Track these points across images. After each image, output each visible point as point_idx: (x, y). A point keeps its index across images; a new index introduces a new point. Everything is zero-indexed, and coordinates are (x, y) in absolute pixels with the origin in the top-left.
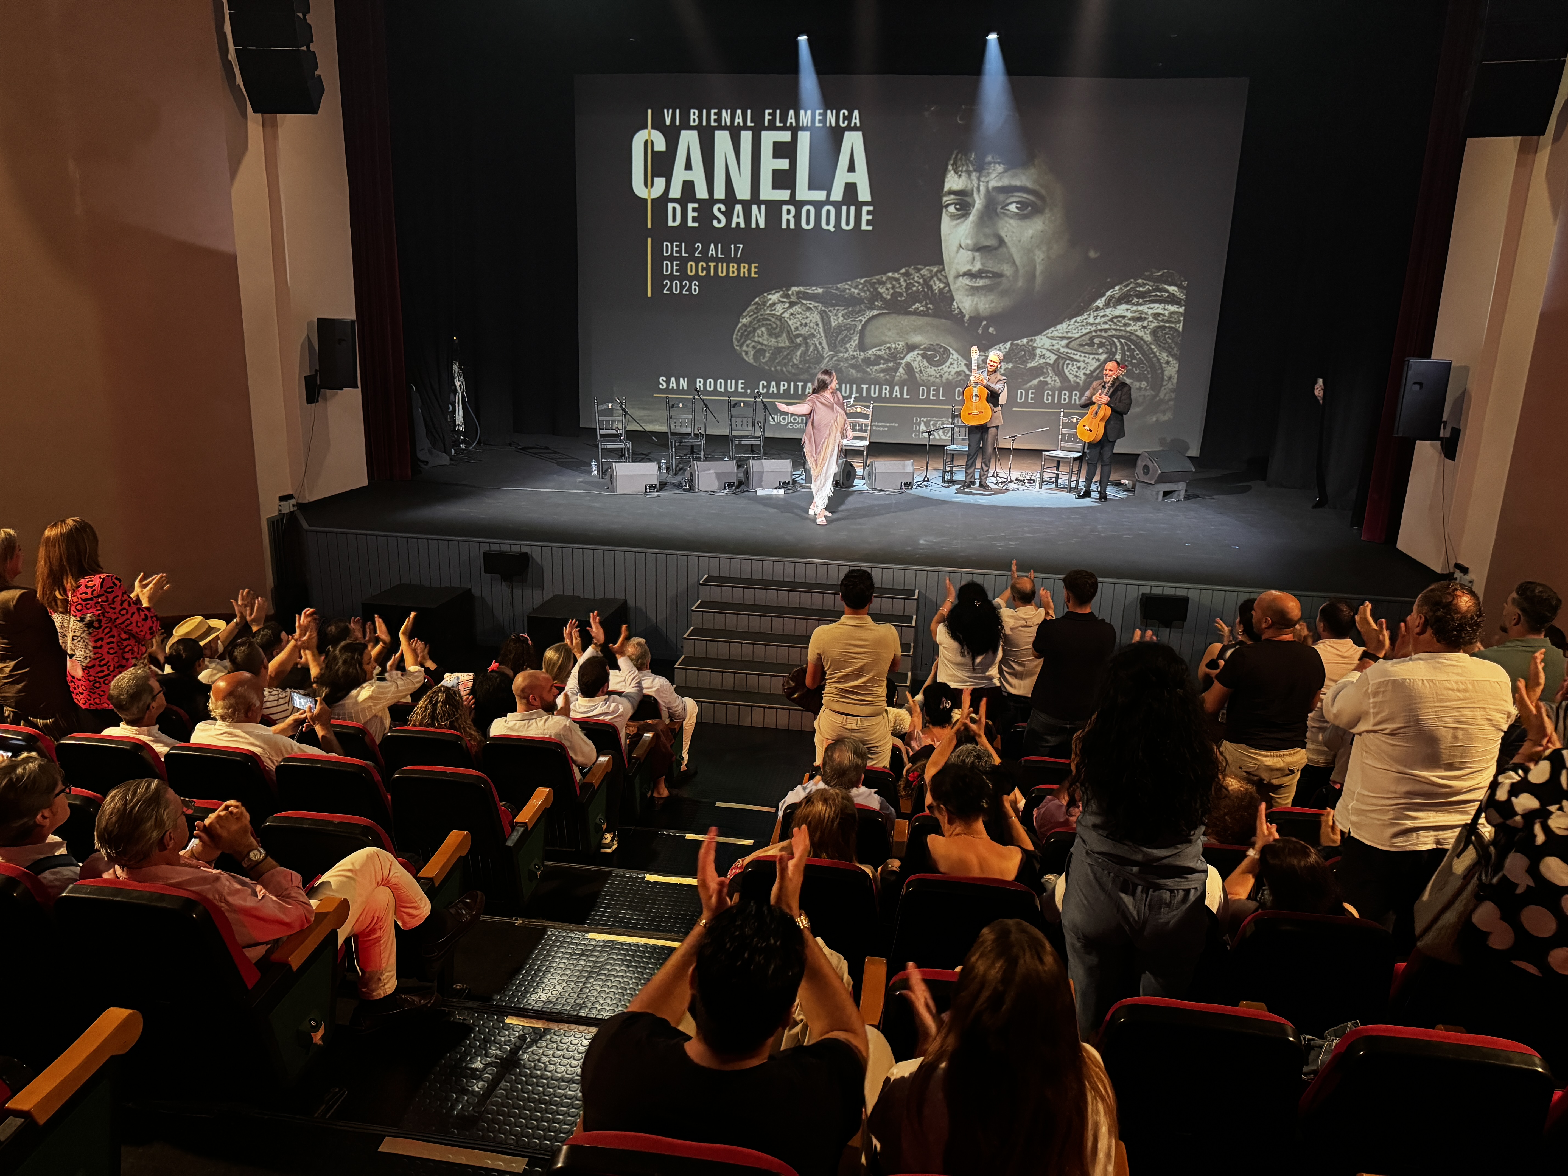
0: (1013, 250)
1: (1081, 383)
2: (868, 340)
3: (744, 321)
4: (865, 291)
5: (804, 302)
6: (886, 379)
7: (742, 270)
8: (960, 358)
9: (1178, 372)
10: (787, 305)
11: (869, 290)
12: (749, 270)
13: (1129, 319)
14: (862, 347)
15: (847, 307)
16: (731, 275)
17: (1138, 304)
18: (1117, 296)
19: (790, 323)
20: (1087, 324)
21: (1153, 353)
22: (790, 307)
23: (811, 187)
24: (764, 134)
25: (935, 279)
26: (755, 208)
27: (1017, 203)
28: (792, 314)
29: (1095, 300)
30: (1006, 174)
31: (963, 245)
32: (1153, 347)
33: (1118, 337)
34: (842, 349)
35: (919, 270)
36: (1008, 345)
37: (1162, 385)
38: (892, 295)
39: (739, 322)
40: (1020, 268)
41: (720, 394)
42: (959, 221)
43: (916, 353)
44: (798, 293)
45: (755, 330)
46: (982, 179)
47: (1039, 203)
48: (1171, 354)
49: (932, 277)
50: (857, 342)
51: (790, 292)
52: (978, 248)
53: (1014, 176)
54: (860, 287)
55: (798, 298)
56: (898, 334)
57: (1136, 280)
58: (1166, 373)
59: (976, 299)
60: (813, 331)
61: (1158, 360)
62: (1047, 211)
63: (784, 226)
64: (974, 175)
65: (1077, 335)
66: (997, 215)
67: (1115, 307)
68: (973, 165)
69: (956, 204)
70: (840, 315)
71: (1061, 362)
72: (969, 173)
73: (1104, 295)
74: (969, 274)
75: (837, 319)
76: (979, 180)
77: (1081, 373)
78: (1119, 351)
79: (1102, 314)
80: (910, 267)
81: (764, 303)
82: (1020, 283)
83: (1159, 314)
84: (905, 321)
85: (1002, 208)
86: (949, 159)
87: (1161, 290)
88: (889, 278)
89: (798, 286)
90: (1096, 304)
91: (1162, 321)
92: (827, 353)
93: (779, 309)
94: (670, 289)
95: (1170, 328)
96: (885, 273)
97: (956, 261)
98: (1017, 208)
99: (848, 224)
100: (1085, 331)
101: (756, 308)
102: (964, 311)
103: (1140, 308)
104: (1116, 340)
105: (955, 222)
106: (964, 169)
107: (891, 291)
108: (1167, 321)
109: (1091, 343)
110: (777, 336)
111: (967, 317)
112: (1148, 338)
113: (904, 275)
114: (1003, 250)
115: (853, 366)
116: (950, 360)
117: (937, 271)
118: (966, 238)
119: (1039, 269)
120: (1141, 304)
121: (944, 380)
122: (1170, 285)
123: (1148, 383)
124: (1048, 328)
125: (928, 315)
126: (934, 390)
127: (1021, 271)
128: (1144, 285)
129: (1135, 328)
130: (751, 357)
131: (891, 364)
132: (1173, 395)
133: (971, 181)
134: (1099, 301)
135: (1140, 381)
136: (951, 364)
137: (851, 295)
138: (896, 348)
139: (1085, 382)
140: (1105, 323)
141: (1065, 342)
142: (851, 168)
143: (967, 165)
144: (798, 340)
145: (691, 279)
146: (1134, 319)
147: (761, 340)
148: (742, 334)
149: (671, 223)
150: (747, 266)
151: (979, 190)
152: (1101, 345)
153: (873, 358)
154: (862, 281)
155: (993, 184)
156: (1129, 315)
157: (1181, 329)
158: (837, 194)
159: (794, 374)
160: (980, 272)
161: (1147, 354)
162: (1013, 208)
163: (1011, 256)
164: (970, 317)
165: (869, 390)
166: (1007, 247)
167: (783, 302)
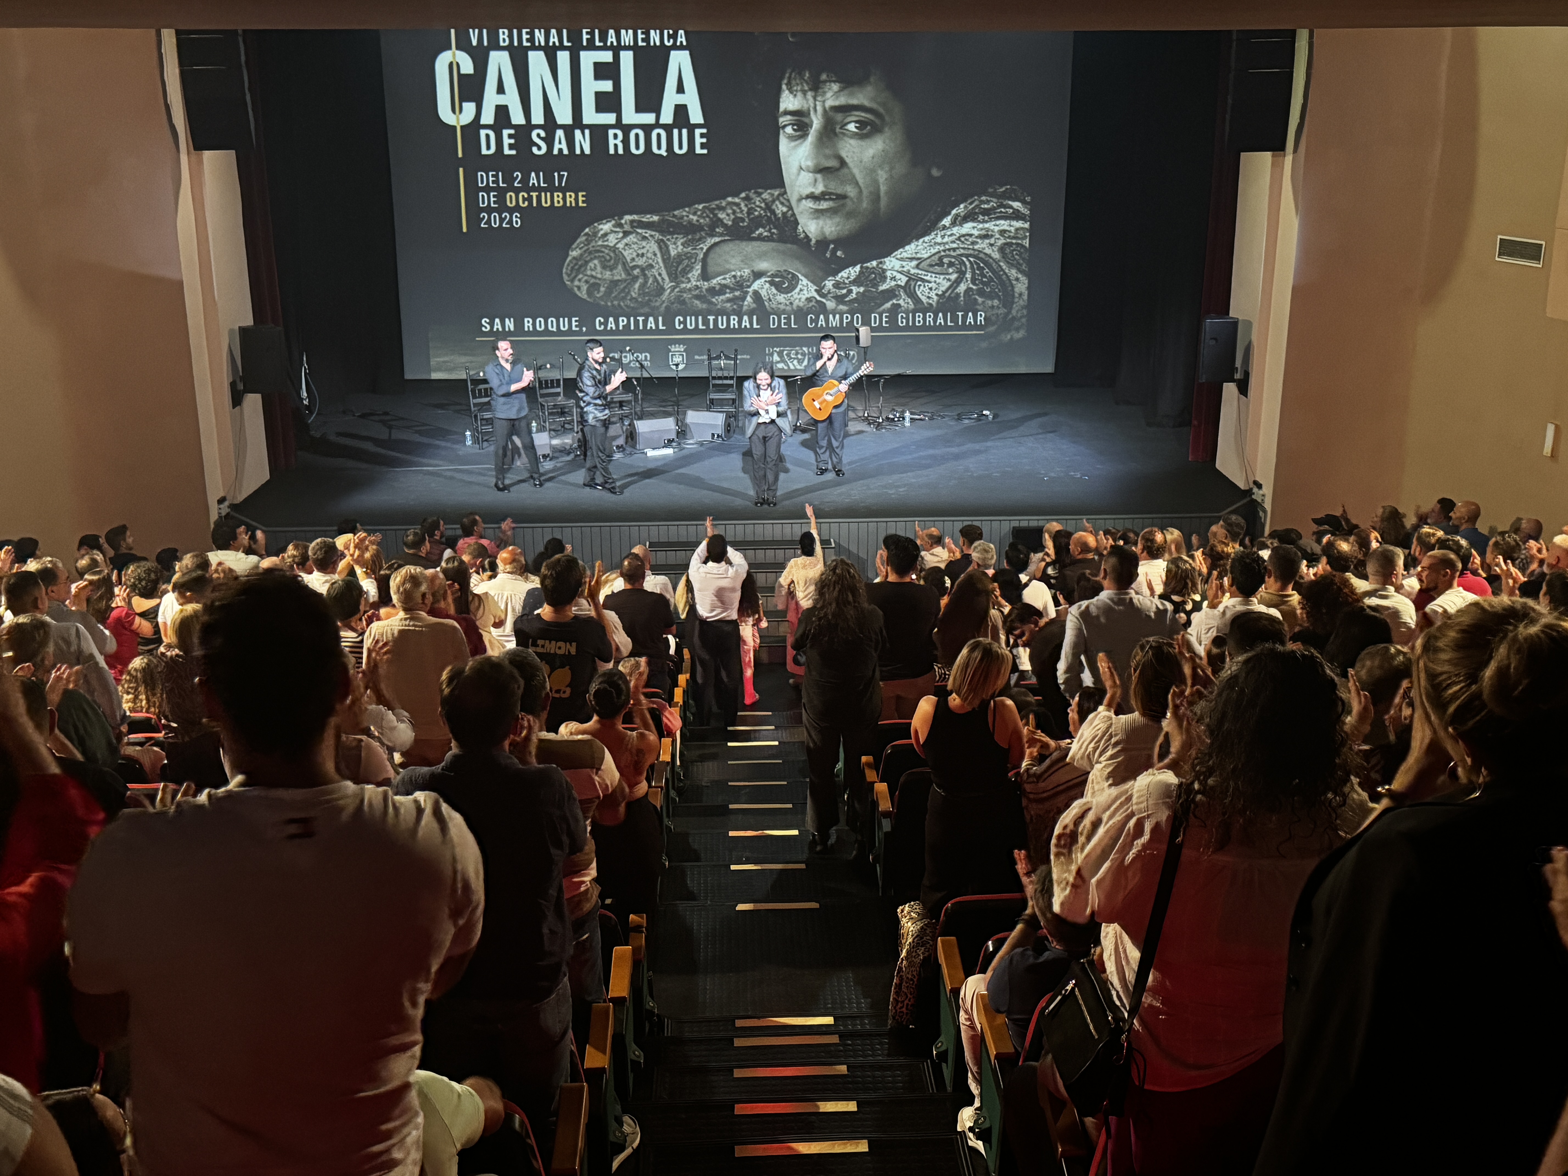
0: (856, 171)
1: (934, 304)
2: (711, 269)
3: (574, 253)
4: (704, 218)
5: (639, 231)
6: (734, 309)
7: (568, 200)
8: (810, 284)
9: (1029, 288)
10: (621, 235)
11: (708, 216)
12: (576, 199)
13: (976, 237)
14: (705, 276)
15: (686, 234)
16: (556, 205)
17: (984, 222)
18: (962, 214)
19: (626, 253)
20: (936, 243)
21: (1002, 270)
22: (623, 238)
23: (639, 110)
24: (583, 54)
25: (777, 202)
26: (578, 133)
27: (856, 122)
28: (627, 245)
29: (941, 219)
30: (842, 93)
31: (803, 167)
32: (1002, 264)
33: (967, 256)
34: (683, 279)
35: (759, 194)
36: (858, 268)
37: (1013, 303)
38: (733, 221)
39: (568, 255)
40: (863, 189)
41: (552, 334)
42: (797, 142)
43: (763, 280)
44: (632, 222)
45: (587, 263)
46: (819, 98)
47: (877, 121)
48: (1020, 271)
49: (773, 201)
50: (699, 271)
51: (623, 221)
52: (820, 170)
53: (851, 94)
54: (699, 213)
55: (632, 227)
56: (742, 261)
57: (980, 197)
58: (1017, 290)
59: (821, 222)
60: (651, 261)
61: (1008, 277)
62: (886, 129)
63: (612, 151)
64: (810, 95)
65: (926, 256)
66: (836, 134)
67: (961, 225)
68: (807, 83)
69: (793, 125)
70: (679, 243)
71: (913, 283)
72: (804, 93)
73: (949, 213)
74: (812, 197)
75: (676, 247)
76: (815, 98)
77: (933, 294)
78: (969, 270)
79: (949, 233)
80: (750, 190)
81: (595, 234)
82: (865, 205)
83: (1005, 231)
84: (749, 248)
85: (841, 128)
86: (782, 78)
87: (1005, 207)
88: (729, 203)
89: (631, 214)
90: (943, 223)
91: (1009, 237)
92: (668, 284)
93: (612, 240)
94: (488, 222)
95: (1017, 244)
96: (724, 198)
97: (798, 183)
98: (856, 127)
99: (681, 147)
100: (933, 251)
101: (586, 240)
102: (810, 235)
103: (987, 225)
104: (964, 259)
105: (793, 144)
106: (799, 88)
107: (732, 217)
108: (1014, 238)
109: (941, 263)
110: (612, 269)
111: (813, 241)
112: (996, 255)
113: (744, 199)
114: (845, 171)
115: (697, 297)
116: (799, 287)
117: (779, 195)
118: (806, 160)
119: (883, 189)
120: (987, 222)
121: (795, 307)
122: (1014, 201)
123: (999, 300)
124: (897, 250)
125: (772, 240)
126: (785, 318)
127: (865, 192)
128: (988, 202)
129: (982, 246)
130: (584, 292)
131: (737, 293)
132: (1025, 312)
133: (807, 100)
134: (945, 220)
135: (992, 299)
136: (801, 290)
137: (690, 222)
138: (741, 276)
139: (938, 302)
140: (953, 242)
141: (914, 263)
142: (680, 89)
143: (802, 84)
144: (636, 272)
145: (511, 211)
146: (981, 237)
147: (594, 273)
148: (573, 268)
149: (484, 151)
150: (573, 195)
151: (815, 110)
152: (951, 264)
153: (718, 287)
154: (701, 207)
155: (830, 103)
156: (976, 232)
157: (1027, 245)
158: (667, 117)
159: (633, 308)
160: (823, 194)
161: (998, 273)
162: (852, 127)
163: (854, 177)
164: (817, 241)
165: (716, 321)
166: (849, 168)
167: (616, 232)
